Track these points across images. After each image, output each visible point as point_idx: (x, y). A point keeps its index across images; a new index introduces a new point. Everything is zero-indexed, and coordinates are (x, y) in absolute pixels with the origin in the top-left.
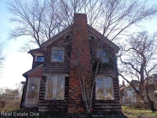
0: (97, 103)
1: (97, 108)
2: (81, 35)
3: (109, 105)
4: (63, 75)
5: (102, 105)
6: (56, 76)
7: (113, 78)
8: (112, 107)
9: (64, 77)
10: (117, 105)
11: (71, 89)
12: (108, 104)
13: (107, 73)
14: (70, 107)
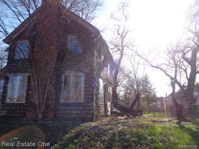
0: (62, 107)
1: (61, 112)
2: (48, 20)
3: (76, 110)
4: (27, 74)
5: (67, 110)
6: (19, 75)
7: (86, 74)
8: (79, 112)
9: (27, 76)
10: (87, 109)
11: (30, 91)
12: (75, 108)
13: (78, 67)
14: (28, 112)
